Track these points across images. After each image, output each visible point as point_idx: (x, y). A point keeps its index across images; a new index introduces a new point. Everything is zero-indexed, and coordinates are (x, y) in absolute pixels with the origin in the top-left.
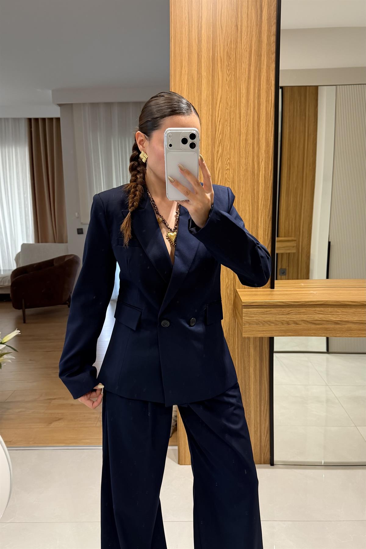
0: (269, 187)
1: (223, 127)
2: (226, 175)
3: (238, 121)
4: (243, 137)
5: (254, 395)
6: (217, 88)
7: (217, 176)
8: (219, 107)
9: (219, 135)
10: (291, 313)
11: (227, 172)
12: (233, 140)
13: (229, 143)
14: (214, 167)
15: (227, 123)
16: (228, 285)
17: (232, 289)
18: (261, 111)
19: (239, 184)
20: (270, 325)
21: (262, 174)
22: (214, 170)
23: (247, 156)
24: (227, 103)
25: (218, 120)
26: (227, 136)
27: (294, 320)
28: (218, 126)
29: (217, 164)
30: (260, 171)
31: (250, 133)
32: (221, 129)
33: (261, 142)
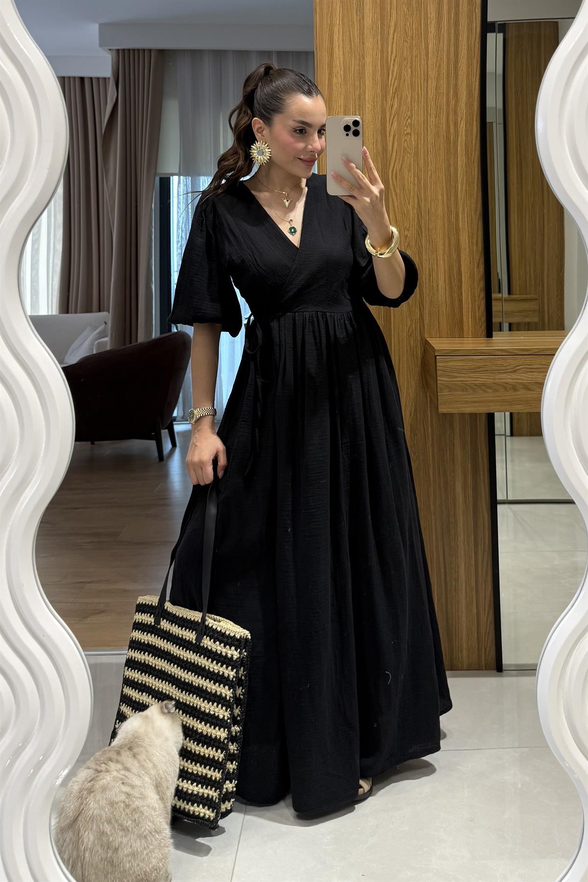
0: (473, 161)
1: (400, 69)
2: (406, 143)
3: (424, 59)
4: (432, 84)
6: (389, 9)
7: (390, 145)
9: (393, 81)
10: (518, 369)
11: (406, 138)
12: (417, 88)
13: (409, 93)
14: (385, 131)
15: (407, 63)
16: (410, 331)
17: (419, 338)
18: (460, 44)
19: (426, 159)
20: (485, 391)
21: (461, 141)
22: (386, 135)
23: (438, 113)
24: (406, 33)
25: (391, 58)
26: (406, 83)
27: (525, 381)
28: (391, 68)
29: (391, 126)
30: (458, 136)
31: (443, 77)
32: (397, 72)
33: (460, 90)
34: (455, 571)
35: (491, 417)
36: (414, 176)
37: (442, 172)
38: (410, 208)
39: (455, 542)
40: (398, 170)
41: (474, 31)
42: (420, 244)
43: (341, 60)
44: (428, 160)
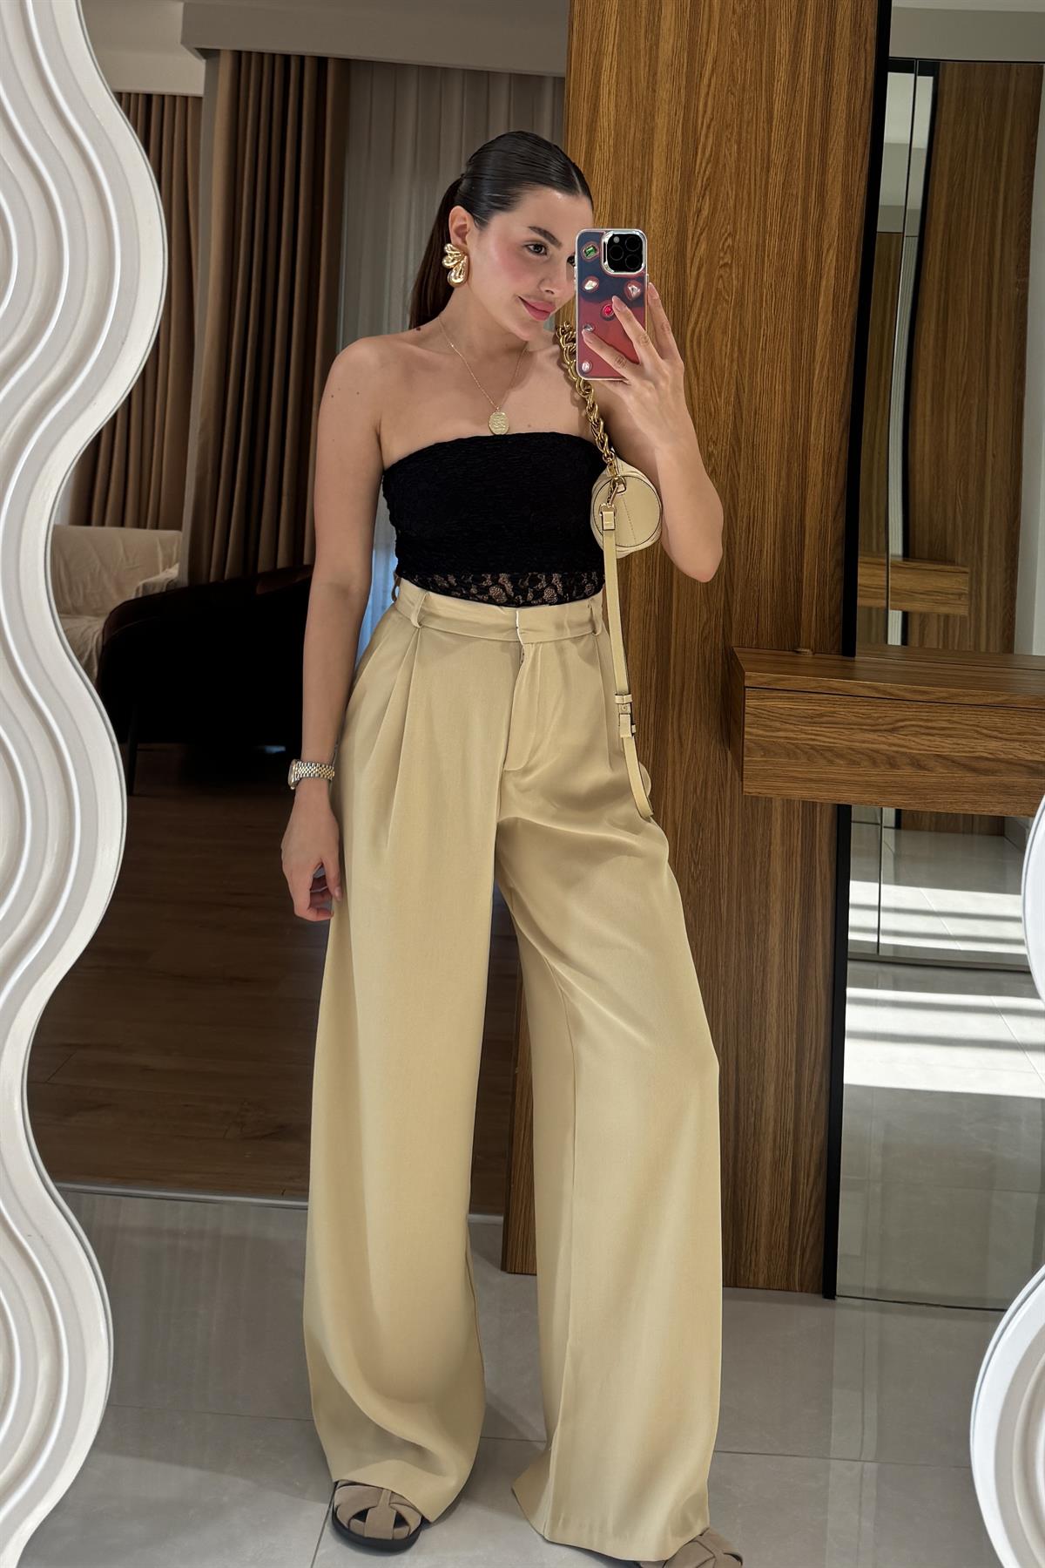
0: (844, 327)
1: (717, 144)
2: (720, 282)
3: (764, 129)
4: (776, 177)
5: (778, 1027)
6: (705, 32)
7: (692, 282)
8: (709, 86)
9: (704, 165)
10: (902, 727)
11: (723, 274)
12: (747, 182)
13: (732, 189)
14: (684, 256)
16: (706, 631)
17: (720, 646)
18: (833, 107)
19: (758, 313)
20: (831, 762)
21: (826, 286)
22: (686, 263)
23: (785, 232)
24: (733, 76)
25: (703, 123)
26: (727, 170)
27: (911, 751)
28: (702, 139)
29: (696, 249)
30: (821, 277)
31: (799, 167)
32: (712, 148)
33: (829, 193)
34: (757, 1097)
35: (843, 814)
36: (732, 344)
37: (787, 341)
38: (721, 402)
39: (760, 1041)
40: (704, 329)
41: (861, 84)
42: (735, 471)
43: (612, 119)
44: (761, 316)
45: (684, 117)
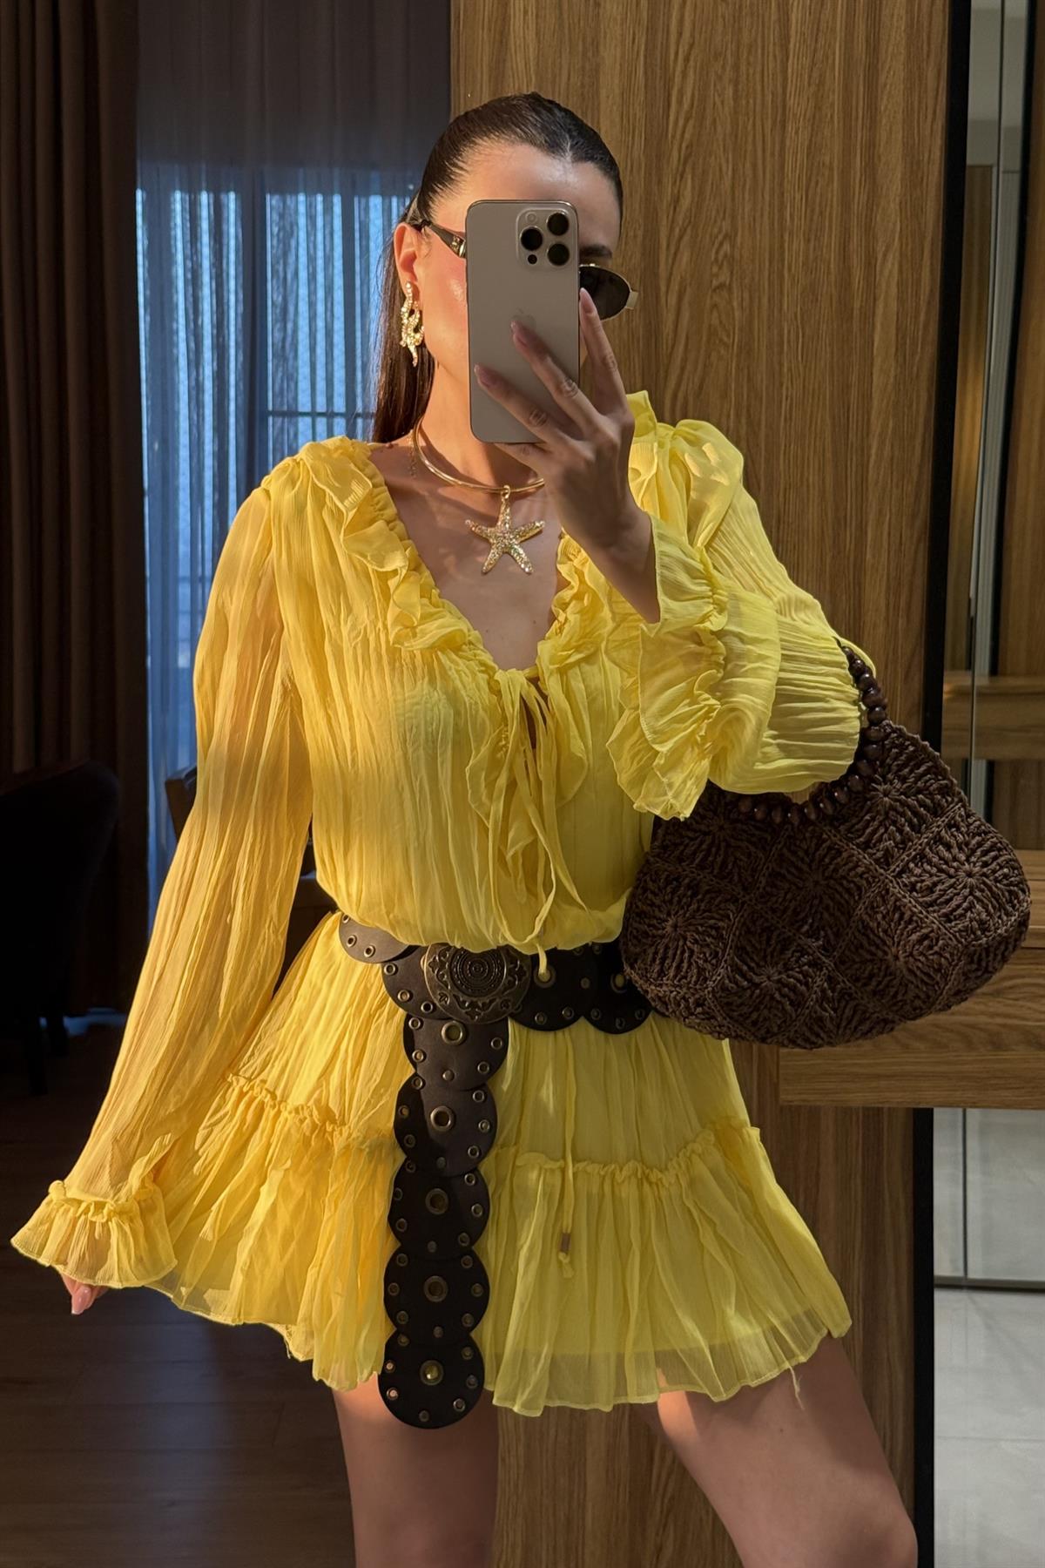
0: (918, 376)
1: (703, 87)
2: (715, 314)
3: (775, 56)
4: (798, 136)
7: (669, 318)
9: (681, 123)
11: (716, 299)
12: (750, 147)
13: (728, 162)
14: (656, 275)
15: (723, 67)
18: (886, 12)
19: (775, 360)
20: (907, 1047)
21: (885, 314)
22: (658, 288)
23: (814, 227)
25: (677, 54)
26: (719, 129)
27: (1025, 1023)
28: (677, 80)
29: (673, 264)
30: (875, 299)
31: (832, 117)
32: (693, 95)
33: (883, 159)
36: (738, 416)
40: (689, 393)
44: (781, 365)
45: (646, 45)
